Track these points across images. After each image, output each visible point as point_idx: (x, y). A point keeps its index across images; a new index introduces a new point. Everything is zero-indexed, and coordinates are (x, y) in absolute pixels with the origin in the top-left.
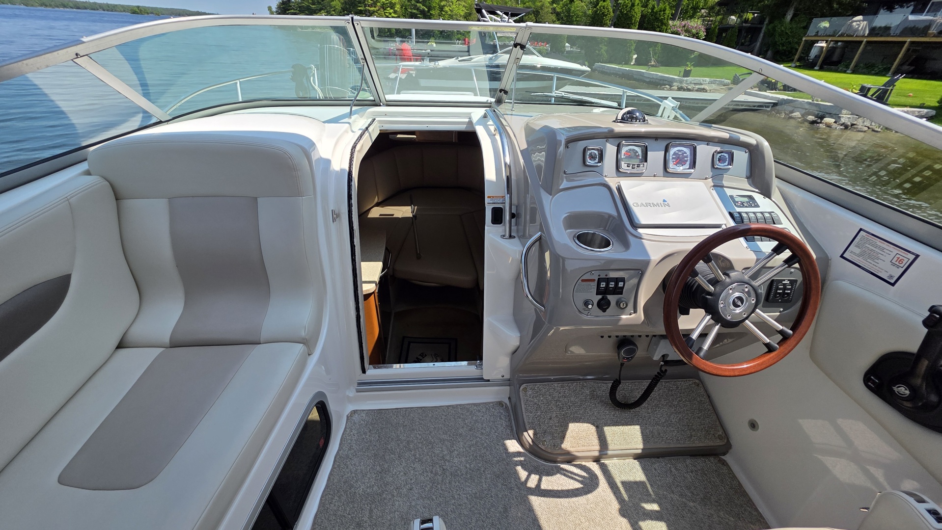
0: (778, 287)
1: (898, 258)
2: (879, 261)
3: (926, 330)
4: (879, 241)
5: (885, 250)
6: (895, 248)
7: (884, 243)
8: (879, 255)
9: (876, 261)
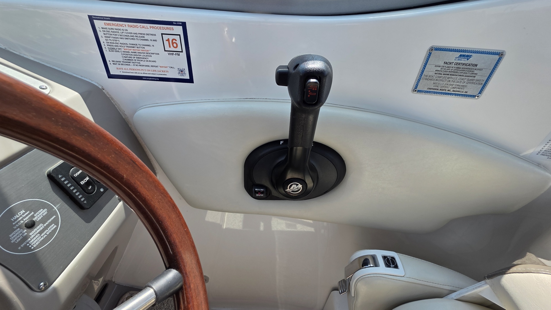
0: (73, 178)
1: (168, 40)
2: (153, 58)
3: (286, 88)
4: (128, 26)
5: (146, 37)
6: (153, 27)
7: (135, 26)
8: (147, 48)
9: (150, 59)
